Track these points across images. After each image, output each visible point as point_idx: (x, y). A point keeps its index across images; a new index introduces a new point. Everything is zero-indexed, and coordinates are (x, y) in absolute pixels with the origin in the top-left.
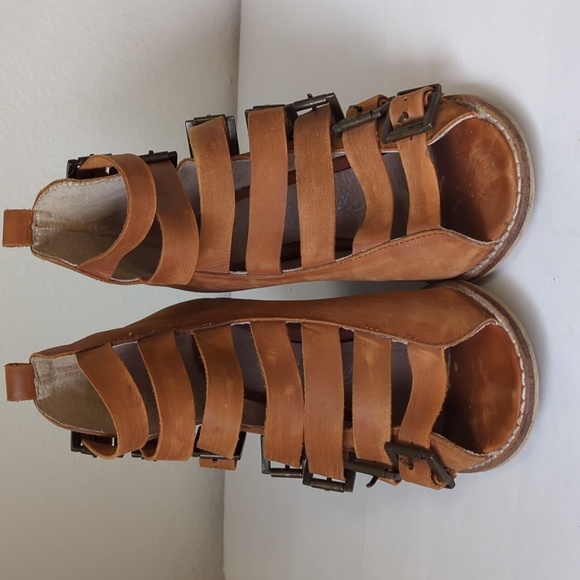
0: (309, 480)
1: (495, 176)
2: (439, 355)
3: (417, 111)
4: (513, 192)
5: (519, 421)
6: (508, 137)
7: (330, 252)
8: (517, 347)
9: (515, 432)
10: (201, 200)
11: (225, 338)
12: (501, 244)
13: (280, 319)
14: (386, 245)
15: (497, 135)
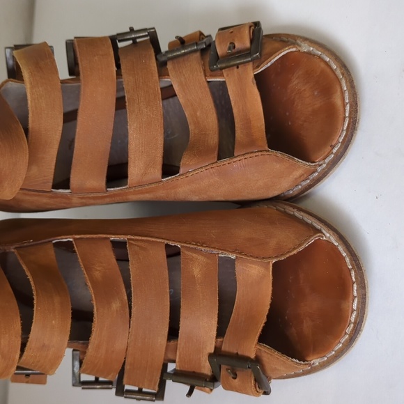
0: (121, 392)
1: (318, 104)
2: (267, 268)
3: (244, 42)
4: (341, 117)
5: (349, 330)
6: (335, 67)
7: (157, 172)
8: (347, 260)
9: (343, 340)
10: (30, 115)
11: (48, 254)
12: (325, 165)
13: (105, 236)
14: (214, 165)
15: (322, 65)
